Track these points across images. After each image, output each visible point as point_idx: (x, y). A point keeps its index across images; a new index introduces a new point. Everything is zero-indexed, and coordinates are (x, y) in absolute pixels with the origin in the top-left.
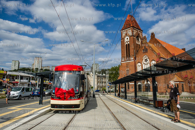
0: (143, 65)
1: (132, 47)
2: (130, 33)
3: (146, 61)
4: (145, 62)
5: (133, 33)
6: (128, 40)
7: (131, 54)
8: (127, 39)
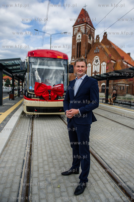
0: (93, 66)
1: (83, 46)
2: (83, 30)
3: (97, 62)
4: (95, 63)
5: (85, 31)
6: (80, 38)
7: (81, 54)
8: (79, 36)
